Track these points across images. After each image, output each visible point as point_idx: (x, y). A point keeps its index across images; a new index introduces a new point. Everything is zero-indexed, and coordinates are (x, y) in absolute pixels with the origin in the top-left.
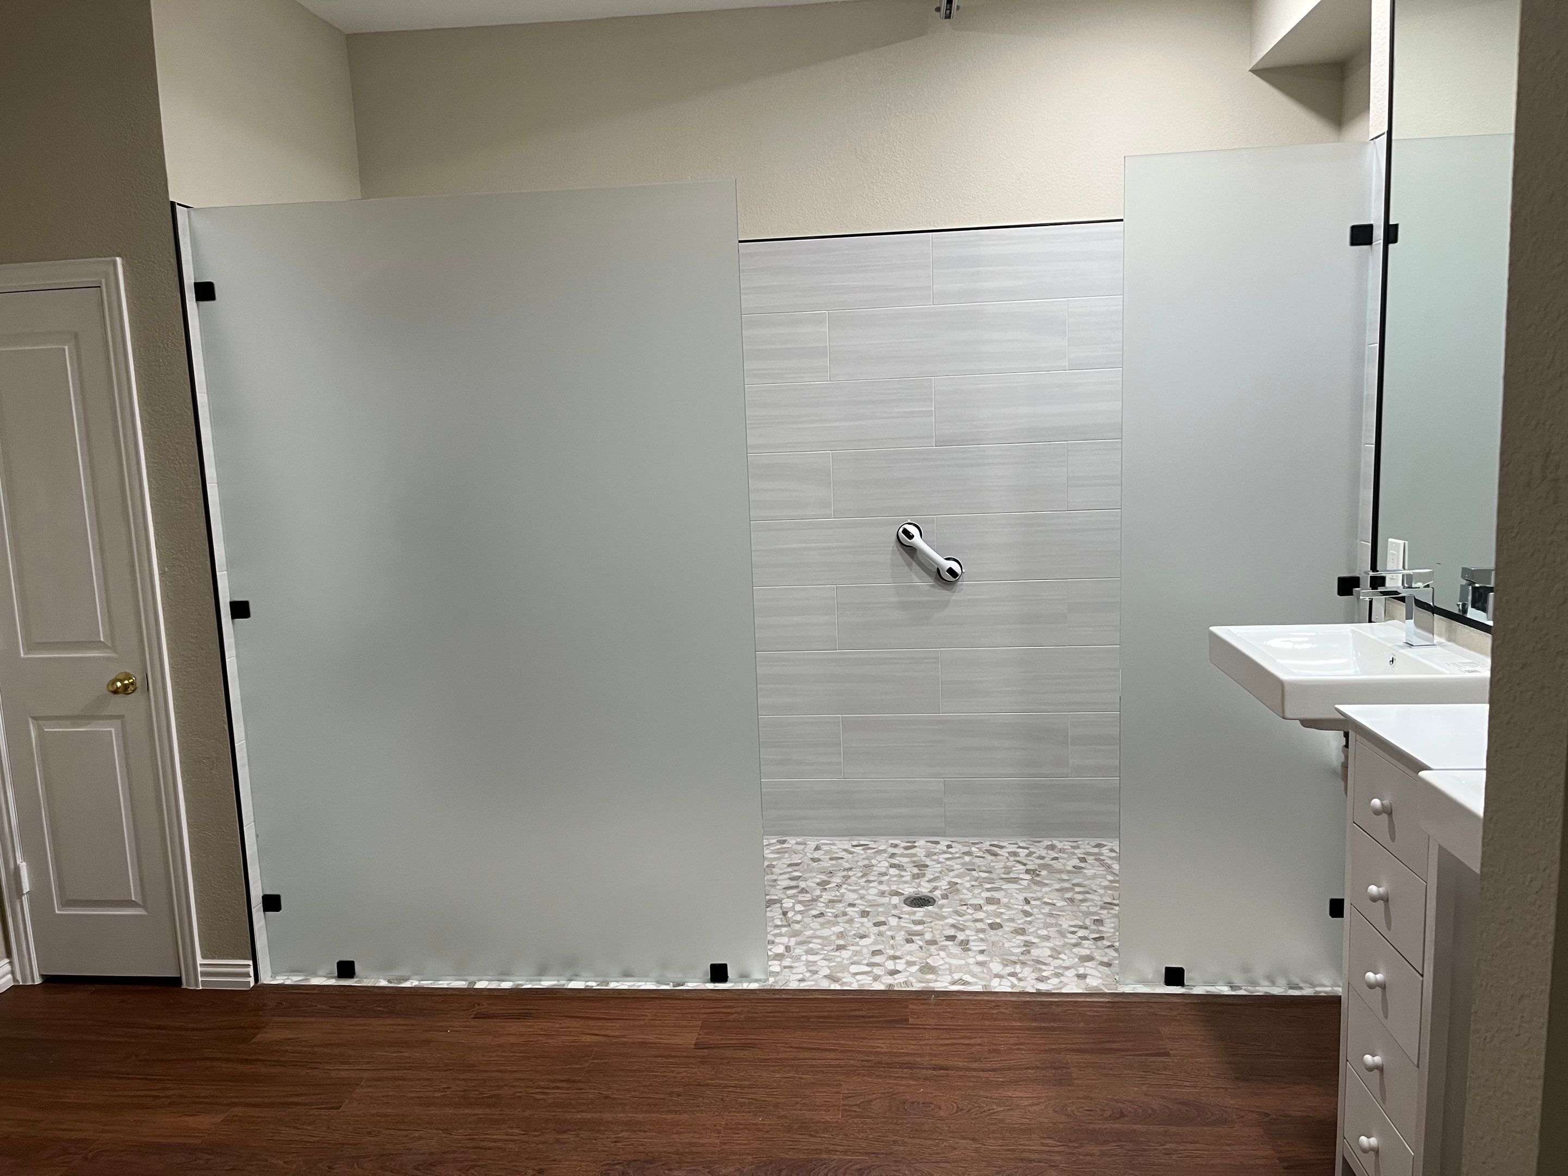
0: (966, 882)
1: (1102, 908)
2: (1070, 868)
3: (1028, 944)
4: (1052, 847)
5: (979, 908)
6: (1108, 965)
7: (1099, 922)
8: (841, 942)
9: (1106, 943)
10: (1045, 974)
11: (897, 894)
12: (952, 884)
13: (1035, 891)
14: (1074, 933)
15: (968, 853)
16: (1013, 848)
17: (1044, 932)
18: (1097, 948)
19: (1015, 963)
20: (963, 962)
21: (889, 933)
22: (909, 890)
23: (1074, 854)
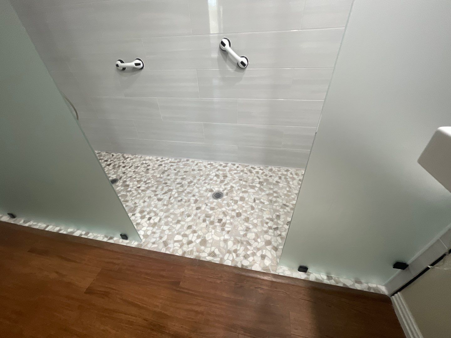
0: (236, 187)
1: (282, 208)
2: (274, 182)
3: (248, 229)
4: (271, 170)
5: (236, 202)
6: (276, 249)
7: (278, 217)
8: (180, 218)
9: (279, 232)
10: (249, 253)
11: (211, 191)
12: (232, 187)
13: (259, 195)
14: (267, 223)
15: (242, 171)
16: (257, 170)
17: (255, 221)
18: (274, 236)
19: (238, 242)
20: (218, 239)
21: (199, 215)
22: (216, 189)
23: (278, 174)
